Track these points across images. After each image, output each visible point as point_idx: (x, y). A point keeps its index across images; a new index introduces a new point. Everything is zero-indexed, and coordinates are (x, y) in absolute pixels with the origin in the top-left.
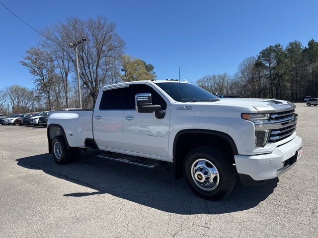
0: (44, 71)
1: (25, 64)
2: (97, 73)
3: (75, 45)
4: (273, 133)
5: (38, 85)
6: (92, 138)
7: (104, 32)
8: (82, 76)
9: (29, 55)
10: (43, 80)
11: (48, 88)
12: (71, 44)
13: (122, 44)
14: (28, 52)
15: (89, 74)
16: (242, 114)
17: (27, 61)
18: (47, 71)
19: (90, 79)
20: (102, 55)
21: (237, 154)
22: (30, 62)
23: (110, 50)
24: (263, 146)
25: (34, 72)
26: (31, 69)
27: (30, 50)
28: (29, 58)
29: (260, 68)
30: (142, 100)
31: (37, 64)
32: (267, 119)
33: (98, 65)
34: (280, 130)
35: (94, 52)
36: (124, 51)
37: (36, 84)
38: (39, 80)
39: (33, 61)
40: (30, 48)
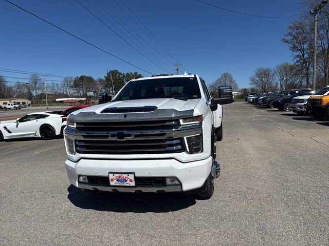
0: (305, 46)
1: (286, 41)
5: (297, 61)
9: (290, 31)
10: (303, 55)
11: (308, 64)
12: (312, 12)
14: (290, 27)
17: (289, 38)
22: (291, 37)
25: (294, 48)
26: (292, 46)
27: (292, 25)
28: (290, 34)
31: (298, 39)
37: (295, 61)
38: (298, 56)
39: (294, 37)
40: (292, 23)
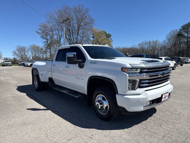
0: (48, 37)
1: (38, 33)
2: (77, 39)
3: (63, 22)
4: (142, 82)
5: (45, 45)
6: (51, 77)
7: (82, 15)
8: (69, 41)
10: (48, 42)
11: (50, 47)
12: (61, 22)
13: (92, 21)
14: (40, 26)
15: (73, 40)
16: (122, 68)
17: (40, 31)
18: (50, 37)
19: (73, 42)
20: (80, 28)
21: (118, 93)
22: (41, 31)
23: (85, 25)
24: (135, 90)
25: (43, 37)
26: (41, 36)
27: (41, 25)
28: (40, 29)
29: (181, 37)
30: (70, 56)
31: (45, 33)
32: (139, 72)
33: (78, 34)
34: (148, 80)
35: (76, 26)
36: (93, 26)
37: (44, 44)
38: (45, 42)
39: (42, 31)
40: (41, 24)
